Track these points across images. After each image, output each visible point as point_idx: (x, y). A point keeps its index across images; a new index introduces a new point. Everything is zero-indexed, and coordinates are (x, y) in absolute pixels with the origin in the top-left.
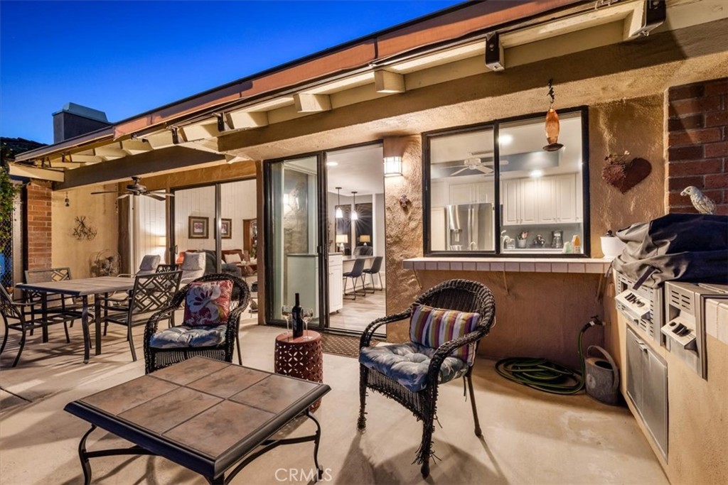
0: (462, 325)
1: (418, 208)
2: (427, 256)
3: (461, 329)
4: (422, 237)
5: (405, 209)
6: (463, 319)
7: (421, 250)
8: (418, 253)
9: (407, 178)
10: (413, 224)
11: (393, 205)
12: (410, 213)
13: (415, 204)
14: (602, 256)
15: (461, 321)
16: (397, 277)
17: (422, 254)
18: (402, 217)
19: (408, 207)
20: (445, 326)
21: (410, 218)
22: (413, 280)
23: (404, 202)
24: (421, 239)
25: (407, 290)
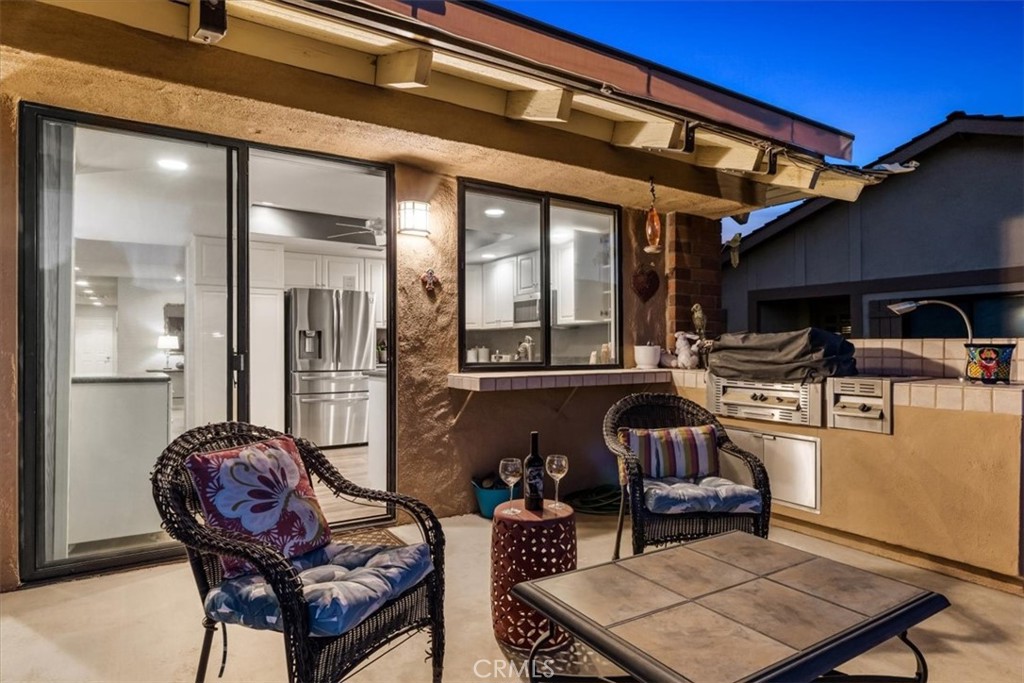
0: (706, 439)
1: (452, 295)
2: (464, 372)
3: (708, 445)
4: (456, 342)
5: (431, 294)
6: (704, 433)
7: (455, 361)
8: (450, 367)
9: (434, 243)
10: (443, 320)
11: (410, 284)
12: (438, 301)
13: (446, 287)
14: (635, 365)
15: (703, 437)
16: (417, 408)
17: (457, 369)
18: (426, 306)
19: (436, 291)
20: (682, 448)
21: (438, 310)
22: (442, 410)
23: (430, 281)
24: (455, 345)
25: (432, 428)
